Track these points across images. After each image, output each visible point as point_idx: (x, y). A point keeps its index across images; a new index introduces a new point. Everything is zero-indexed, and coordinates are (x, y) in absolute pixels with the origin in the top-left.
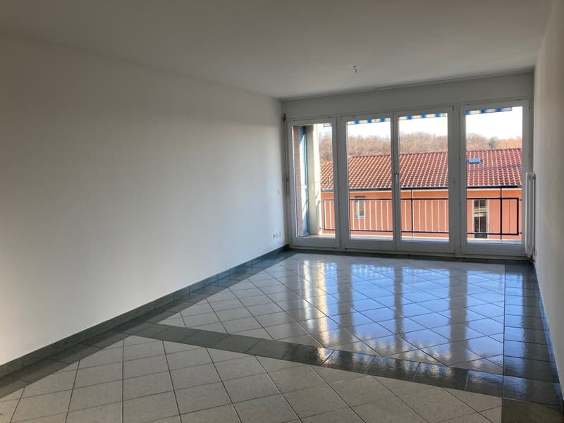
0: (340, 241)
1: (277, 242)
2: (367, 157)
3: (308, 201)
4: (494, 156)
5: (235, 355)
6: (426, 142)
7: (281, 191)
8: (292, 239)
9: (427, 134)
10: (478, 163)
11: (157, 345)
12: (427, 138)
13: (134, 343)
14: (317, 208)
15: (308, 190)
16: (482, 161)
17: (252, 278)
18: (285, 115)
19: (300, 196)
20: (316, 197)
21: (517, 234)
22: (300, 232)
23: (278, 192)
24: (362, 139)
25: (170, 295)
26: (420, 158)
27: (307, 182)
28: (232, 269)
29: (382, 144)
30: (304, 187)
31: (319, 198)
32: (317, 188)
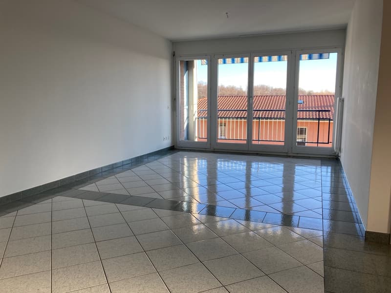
0: (210, 144)
1: (166, 143)
2: (228, 97)
3: (188, 117)
4: (312, 100)
5: (137, 207)
6: (266, 92)
7: (170, 107)
8: (176, 142)
9: (267, 86)
10: (301, 103)
11: (78, 202)
12: (267, 90)
13: (60, 201)
14: (195, 122)
15: (188, 110)
16: (304, 102)
17: (148, 164)
18: (174, 52)
19: (183, 112)
20: (194, 115)
21: (328, 143)
22: (183, 137)
23: (168, 107)
24: (224, 88)
25: (87, 172)
26: (263, 99)
27: (188, 104)
28: (133, 158)
29: (237, 92)
30: (186, 107)
31: (196, 116)
32: (195, 108)
